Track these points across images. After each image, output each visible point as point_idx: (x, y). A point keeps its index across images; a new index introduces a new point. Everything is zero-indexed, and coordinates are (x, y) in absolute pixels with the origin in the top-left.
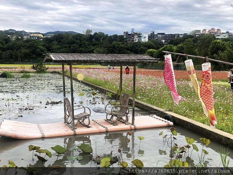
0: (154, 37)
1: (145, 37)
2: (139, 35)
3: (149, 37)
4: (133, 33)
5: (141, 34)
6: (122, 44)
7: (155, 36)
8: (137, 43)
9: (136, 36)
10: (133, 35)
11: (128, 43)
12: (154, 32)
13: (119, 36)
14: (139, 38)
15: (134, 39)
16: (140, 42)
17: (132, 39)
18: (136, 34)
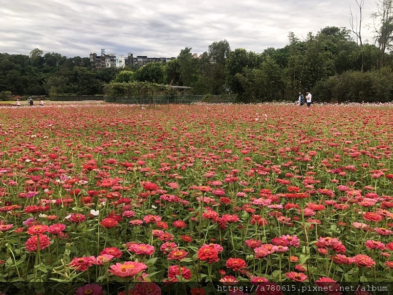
0: (132, 61)
1: (121, 62)
2: (112, 59)
3: (126, 61)
4: (103, 56)
5: (115, 57)
6: (88, 70)
7: (134, 60)
8: (110, 68)
9: (108, 60)
10: (103, 58)
11: (96, 69)
12: (132, 55)
13: (84, 58)
14: (112, 62)
15: (105, 63)
16: (113, 68)
17: (102, 63)
18: (108, 56)
